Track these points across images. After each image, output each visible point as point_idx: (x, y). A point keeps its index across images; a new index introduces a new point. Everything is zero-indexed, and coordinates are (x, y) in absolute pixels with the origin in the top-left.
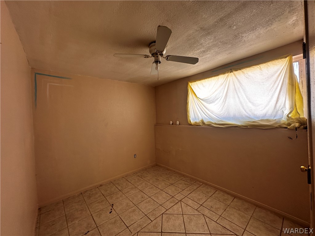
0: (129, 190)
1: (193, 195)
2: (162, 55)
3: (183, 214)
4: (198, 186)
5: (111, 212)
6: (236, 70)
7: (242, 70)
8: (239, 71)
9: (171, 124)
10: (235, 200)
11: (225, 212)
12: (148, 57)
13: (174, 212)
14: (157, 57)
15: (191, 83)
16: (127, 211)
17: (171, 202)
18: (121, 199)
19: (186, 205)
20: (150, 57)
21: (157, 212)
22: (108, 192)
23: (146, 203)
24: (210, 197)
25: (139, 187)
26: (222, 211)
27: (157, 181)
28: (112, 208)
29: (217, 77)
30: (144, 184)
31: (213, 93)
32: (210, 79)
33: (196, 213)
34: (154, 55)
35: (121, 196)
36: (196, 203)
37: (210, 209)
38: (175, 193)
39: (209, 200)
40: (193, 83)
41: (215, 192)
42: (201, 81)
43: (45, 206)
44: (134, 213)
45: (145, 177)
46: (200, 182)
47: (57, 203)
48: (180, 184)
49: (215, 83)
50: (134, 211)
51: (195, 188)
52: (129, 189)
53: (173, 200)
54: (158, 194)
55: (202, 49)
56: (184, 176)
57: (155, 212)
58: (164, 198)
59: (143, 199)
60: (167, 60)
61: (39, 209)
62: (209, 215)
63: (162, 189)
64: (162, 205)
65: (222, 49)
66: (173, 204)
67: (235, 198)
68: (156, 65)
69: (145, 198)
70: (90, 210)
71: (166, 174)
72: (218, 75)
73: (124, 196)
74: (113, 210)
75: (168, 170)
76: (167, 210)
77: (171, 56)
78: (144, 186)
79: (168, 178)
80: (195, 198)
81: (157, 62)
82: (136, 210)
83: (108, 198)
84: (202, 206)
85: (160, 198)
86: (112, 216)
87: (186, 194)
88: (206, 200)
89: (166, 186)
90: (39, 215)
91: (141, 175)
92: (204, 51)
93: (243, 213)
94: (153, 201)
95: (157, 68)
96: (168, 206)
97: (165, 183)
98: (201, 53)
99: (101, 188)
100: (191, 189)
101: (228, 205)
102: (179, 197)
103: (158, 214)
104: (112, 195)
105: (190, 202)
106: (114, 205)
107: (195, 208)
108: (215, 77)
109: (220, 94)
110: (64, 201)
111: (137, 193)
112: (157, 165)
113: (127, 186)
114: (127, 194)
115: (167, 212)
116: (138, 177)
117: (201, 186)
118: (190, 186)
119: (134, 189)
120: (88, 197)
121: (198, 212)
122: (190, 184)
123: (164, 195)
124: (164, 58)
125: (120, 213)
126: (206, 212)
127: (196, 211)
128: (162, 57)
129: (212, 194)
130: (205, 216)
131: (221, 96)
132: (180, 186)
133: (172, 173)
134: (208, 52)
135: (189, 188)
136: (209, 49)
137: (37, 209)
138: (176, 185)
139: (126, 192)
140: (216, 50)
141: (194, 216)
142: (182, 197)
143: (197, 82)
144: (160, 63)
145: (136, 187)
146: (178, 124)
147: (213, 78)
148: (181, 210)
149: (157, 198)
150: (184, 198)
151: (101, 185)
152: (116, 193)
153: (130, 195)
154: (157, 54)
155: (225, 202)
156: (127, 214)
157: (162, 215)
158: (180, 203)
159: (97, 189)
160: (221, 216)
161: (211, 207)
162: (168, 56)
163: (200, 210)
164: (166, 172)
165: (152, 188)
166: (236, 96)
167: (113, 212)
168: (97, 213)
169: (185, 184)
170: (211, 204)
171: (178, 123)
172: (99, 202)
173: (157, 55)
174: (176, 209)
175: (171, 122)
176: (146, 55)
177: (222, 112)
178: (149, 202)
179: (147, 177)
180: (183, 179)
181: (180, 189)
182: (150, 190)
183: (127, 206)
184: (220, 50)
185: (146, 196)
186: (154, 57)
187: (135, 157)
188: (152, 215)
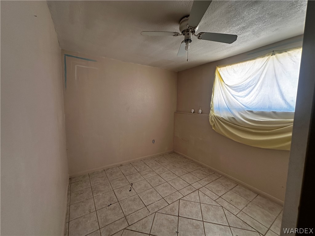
0: (147, 173)
1: (212, 186)
2: (193, 32)
3: (200, 203)
4: (217, 178)
5: (131, 190)
6: (280, 52)
7: (289, 52)
8: (284, 54)
9: (193, 112)
10: (258, 197)
11: (246, 208)
12: (177, 35)
13: (191, 199)
14: (188, 34)
15: (220, 68)
16: (145, 192)
17: (188, 190)
18: (139, 180)
19: (203, 194)
20: (180, 35)
21: (174, 197)
22: (128, 172)
23: (163, 186)
24: (230, 190)
25: (157, 171)
26: (243, 206)
27: (174, 168)
28: (132, 187)
29: (254, 61)
30: (161, 168)
31: (245, 79)
32: (244, 63)
33: (214, 203)
34: (185, 32)
35: (140, 177)
36: (214, 194)
37: (230, 202)
38: (192, 181)
39: (228, 193)
40: (222, 68)
41: (235, 186)
42: (232, 66)
43: (74, 177)
44: (152, 194)
45: (162, 163)
46: (219, 174)
47: (84, 176)
48: (198, 173)
49: (250, 69)
50: (152, 192)
51: (214, 179)
52: (147, 171)
53: (190, 188)
54: (175, 180)
55: (242, 25)
56: (201, 166)
57: (172, 197)
58: (181, 185)
59: (160, 183)
60: (199, 38)
61: (70, 179)
62: (228, 208)
63: (179, 176)
64: (179, 191)
65: (268, 24)
66: (190, 192)
67: (259, 195)
68: (186, 45)
69: (163, 182)
70: (112, 185)
71: (184, 162)
72: (254, 58)
73: (142, 177)
74: (132, 189)
75: (185, 158)
76: (184, 196)
77: (204, 33)
78: (162, 171)
79: (185, 166)
80: (213, 189)
81: (188, 40)
82: (153, 192)
83: (127, 177)
84: (220, 198)
85: (177, 184)
86: (132, 194)
87: (204, 184)
88: (226, 193)
89: (184, 173)
90: (70, 184)
91: (159, 160)
92: (244, 28)
93: (267, 212)
94: (170, 186)
95: (187, 48)
96: (185, 192)
97: (182, 171)
98: (240, 29)
99: (121, 167)
100: (209, 179)
101: (250, 200)
102: (196, 185)
103: (175, 198)
104: (131, 176)
105: (208, 192)
106: (133, 184)
107: (213, 198)
108: (251, 61)
109: (254, 80)
110: (90, 174)
111: (155, 177)
112: (174, 152)
113: (145, 169)
114: (145, 176)
115: (184, 198)
116: (156, 162)
117: (220, 178)
118: (208, 177)
119: (152, 173)
120: (110, 174)
121: (216, 203)
122: (209, 175)
123: (181, 182)
124: (195, 35)
125: (138, 193)
126: (226, 204)
127: (214, 202)
128: (193, 35)
129: (233, 187)
130: (223, 208)
131: (255, 84)
132: (198, 175)
133: (190, 162)
134: (249, 29)
135: (207, 178)
136: (251, 24)
137: (69, 178)
138: (193, 174)
139: (144, 174)
140: (260, 26)
141: (212, 207)
142: (200, 186)
143: (227, 67)
144: (190, 42)
145: (153, 171)
146: (201, 113)
147: (248, 62)
148: (198, 198)
149: (175, 184)
150: (202, 187)
151: (121, 165)
152: (135, 174)
153: (148, 177)
154: (188, 31)
155: (246, 198)
156: (146, 195)
157: (179, 200)
158: (197, 191)
159: (118, 168)
160: (241, 211)
161: (231, 200)
162: (200, 34)
163: (219, 202)
164: (183, 160)
165: (169, 174)
166: (275, 84)
167: (133, 190)
168: (118, 189)
169: (203, 174)
170: (231, 198)
171: (200, 111)
172: (119, 180)
173: (188, 33)
174: (193, 196)
175: (193, 111)
176: (176, 32)
177: (254, 102)
178: (166, 186)
179: (164, 162)
180: (201, 169)
181: (197, 178)
182: (167, 175)
183: (145, 187)
184: (265, 25)
185: (163, 180)
186: (184, 35)
187: (154, 142)
188: (169, 199)
